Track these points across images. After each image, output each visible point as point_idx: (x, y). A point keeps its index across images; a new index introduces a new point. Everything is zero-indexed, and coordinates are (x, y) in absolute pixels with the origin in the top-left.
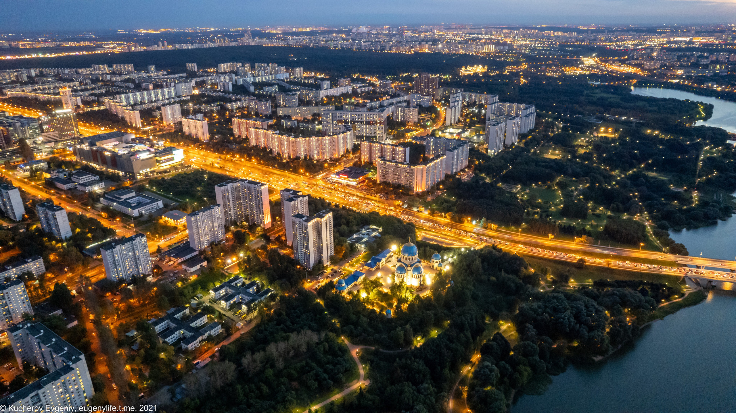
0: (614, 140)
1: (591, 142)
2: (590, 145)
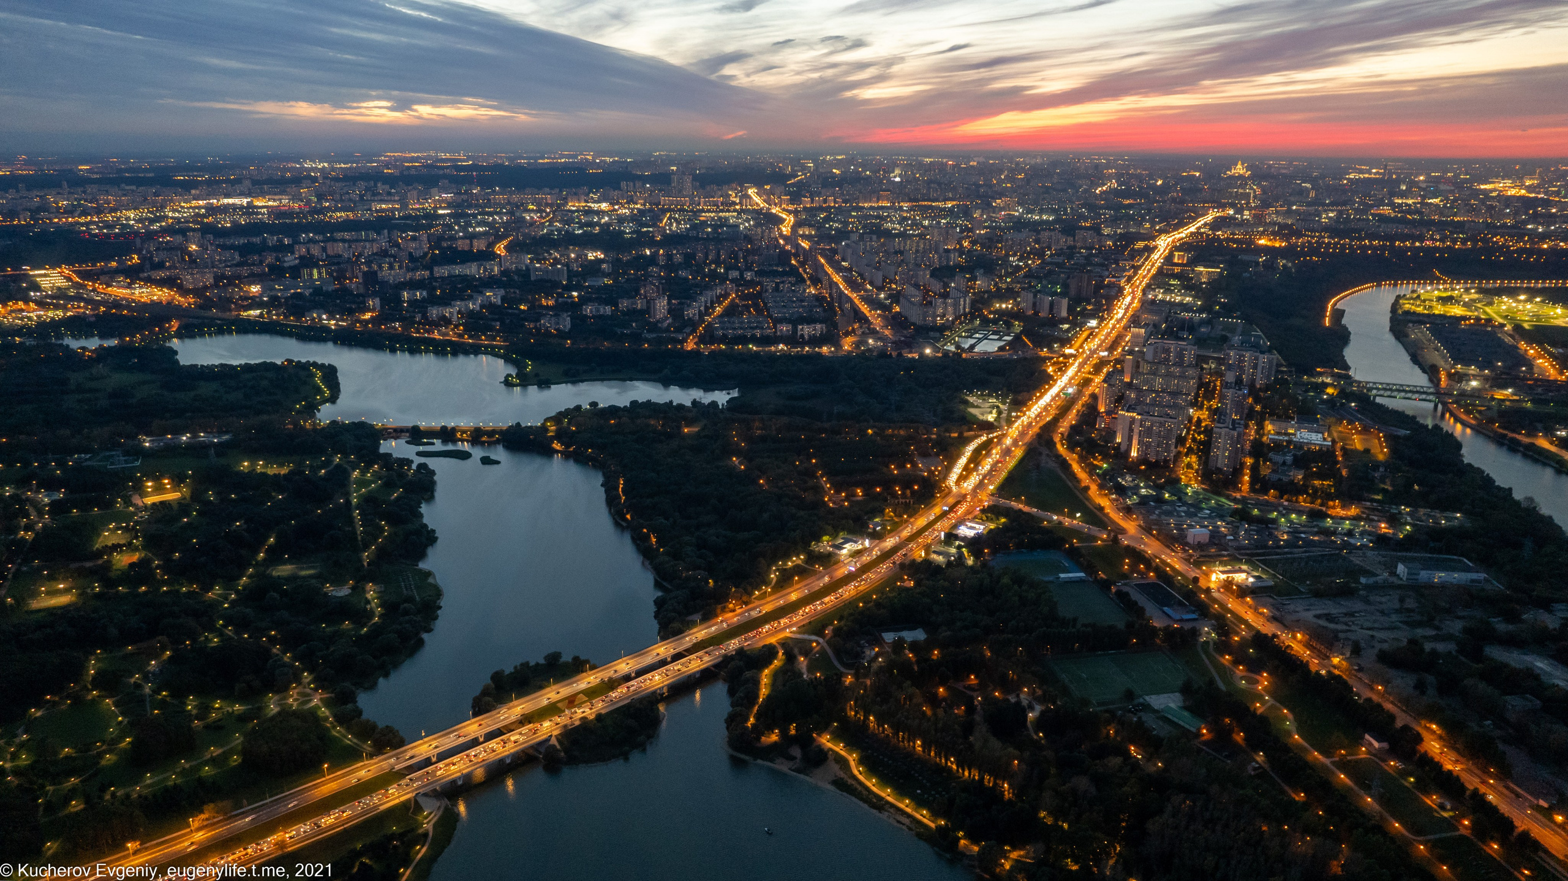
0: (183, 507)
1: (134, 528)
2: (136, 538)
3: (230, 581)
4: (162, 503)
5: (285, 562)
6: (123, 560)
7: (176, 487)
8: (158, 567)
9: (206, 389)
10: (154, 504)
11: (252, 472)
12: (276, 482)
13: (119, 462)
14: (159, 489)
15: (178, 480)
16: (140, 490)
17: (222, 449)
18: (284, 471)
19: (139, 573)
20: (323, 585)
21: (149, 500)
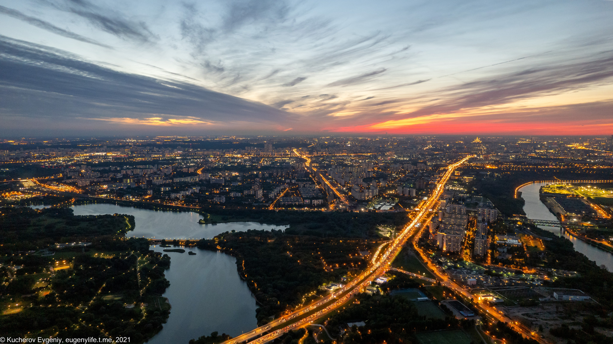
0: (70, 272)
1: (49, 280)
2: (50, 284)
3: (86, 303)
4: (62, 270)
5: (108, 294)
6: (43, 294)
7: (68, 263)
8: (57, 296)
9: (83, 225)
10: (58, 271)
11: (98, 258)
12: (108, 262)
13: (46, 253)
14: (61, 264)
15: (69, 261)
16: (53, 265)
17: (88, 249)
18: (111, 257)
19: (50, 299)
20: (123, 303)
21: (56, 269)
